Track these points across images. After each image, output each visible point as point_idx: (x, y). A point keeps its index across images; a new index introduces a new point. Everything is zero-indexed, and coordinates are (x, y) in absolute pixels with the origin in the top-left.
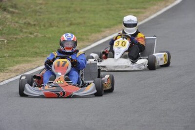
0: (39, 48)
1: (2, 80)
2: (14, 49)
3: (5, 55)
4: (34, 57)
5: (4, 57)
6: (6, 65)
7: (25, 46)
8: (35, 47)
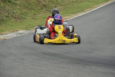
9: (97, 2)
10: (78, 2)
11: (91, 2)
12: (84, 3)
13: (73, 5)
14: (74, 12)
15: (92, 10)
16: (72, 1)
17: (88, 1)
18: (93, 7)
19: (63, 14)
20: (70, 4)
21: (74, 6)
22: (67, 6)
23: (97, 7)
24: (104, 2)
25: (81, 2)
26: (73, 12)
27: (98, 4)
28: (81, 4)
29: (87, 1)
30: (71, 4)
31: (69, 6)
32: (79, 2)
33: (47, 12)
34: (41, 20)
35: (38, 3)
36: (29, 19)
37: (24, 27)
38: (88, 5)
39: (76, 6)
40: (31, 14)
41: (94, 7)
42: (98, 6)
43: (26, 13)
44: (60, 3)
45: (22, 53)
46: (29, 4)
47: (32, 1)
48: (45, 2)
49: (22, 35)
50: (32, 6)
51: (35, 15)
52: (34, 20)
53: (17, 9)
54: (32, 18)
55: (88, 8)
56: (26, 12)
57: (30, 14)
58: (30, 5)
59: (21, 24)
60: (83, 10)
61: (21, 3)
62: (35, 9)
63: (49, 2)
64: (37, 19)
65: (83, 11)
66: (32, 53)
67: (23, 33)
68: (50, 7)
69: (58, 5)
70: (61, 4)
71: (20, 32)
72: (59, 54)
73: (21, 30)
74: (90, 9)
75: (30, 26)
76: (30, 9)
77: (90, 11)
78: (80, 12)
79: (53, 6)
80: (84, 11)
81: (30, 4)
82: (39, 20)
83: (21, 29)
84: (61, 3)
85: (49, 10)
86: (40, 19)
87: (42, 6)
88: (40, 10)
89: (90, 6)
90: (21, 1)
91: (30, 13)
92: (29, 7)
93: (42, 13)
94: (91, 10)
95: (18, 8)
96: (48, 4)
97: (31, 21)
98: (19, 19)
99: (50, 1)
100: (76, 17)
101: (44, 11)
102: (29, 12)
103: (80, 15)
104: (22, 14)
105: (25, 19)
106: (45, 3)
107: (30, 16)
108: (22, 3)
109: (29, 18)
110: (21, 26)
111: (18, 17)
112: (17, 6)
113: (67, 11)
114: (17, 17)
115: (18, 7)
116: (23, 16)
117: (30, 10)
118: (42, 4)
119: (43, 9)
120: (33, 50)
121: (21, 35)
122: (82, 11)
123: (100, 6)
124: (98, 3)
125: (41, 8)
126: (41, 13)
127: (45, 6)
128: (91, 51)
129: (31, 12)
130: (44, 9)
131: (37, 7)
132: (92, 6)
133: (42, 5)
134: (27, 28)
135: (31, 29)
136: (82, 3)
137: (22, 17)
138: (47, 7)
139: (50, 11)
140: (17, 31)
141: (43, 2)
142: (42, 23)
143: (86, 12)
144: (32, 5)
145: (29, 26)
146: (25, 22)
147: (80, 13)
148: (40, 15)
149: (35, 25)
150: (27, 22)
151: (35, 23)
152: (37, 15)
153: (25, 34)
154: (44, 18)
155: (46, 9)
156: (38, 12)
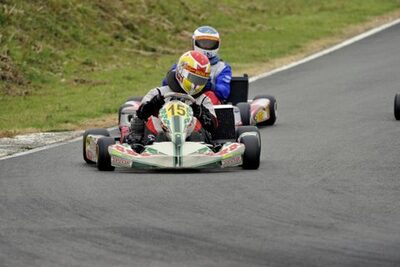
9: (358, 10)
10: (277, 9)
11: (332, 10)
12: (299, 14)
13: (253, 25)
14: (257, 52)
15: (336, 44)
16: (249, 9)
17: (319, 7)
18: (341, 33)
20: (239, 21)
21: (260, 29)
22: (226, 26)
23: (359, 34)
24: (388, 10)
25: (289, 12)
26: (254, 56)
27: (362, 21)
28: (288, 18)
29: (315, 9)
30: (244, 20)
31: (238, 27)
32: (278, 13)
33: (142, 52)
34: (113, 88)
35: (104, 14)
36: (61, 84)
37: (42, 120)
38: (319, 24)
39: (266, 28)
40: (70, 64)
41: (344, 30)
42: (359, 27)
43: (50, 59)
44: (195, 13)
45: (31, 232)
46: (64, 18)
47: (74, 4)
48: (132, 12)
49: (31, 151)
50: (74, 27)
51: (89, 69)
52: (81, 89)
53: (10, 40)
54: (76, 81)
55: (318, 39)
56: (52, 55)
57: (65, 63)
58: (65, 24)
59: (28, 107)
60: (298, 47)
61: (28, 15)
62: (91, 38)
63: (150, 12)
64: (98, 84)
65: (295, 48)
66: (73, 229)
67: (36, 144)
68: (152, 31)
69: (187, 24)
70: (203, 19)
71: (22, 139)
72: (192, 237)
73: (30, 129)
74: (329, 40)
75: (65, 115)
76: (67, 42)
77: (325, 48)
78: (282, 54)
79: (166, 27)
80: (302, 52)
81: (65, 20)
82: (106, 86)
83: (28, 126)
84: (202, 16)
85: (150, 44)
86: (111, 83)
87: (119, 28)
88: (111, 45)
89: (329, 29)
90: (28, 6)
91: (67, 56)
92: (64, 32)
93: (118, 60)
94: (331, 45)
95: (13, 35)
96: (143, 17)
97: (68, 94)
98: (20, 84)
99: (154, 7)
100: (265, 74)
101: (127, 49)
102: (62, 53)
103: (285, 68)
104: (31, 62)
105: (43, 82)
106: (132, 15)
107: (65, 72)
108: (31, 13)
109: (63, 80)
110: (27, 112)
111: (16, 76)
112: (12, 27)
113: (228, 49)
114: (9, 74)
115: (14, 31)
116: (38, 71)
117: (67, 45)
118: (119, 19)
119: (123, 40)
120: (81, 216)
121: (27, 152)
122: (291, 48)
123: (370, 29)
124: (361, 17)
125: (117, 37)
126: (115, 57)
127: (130, 28)
128: (333, 221)
129: (73, 53)
130: (126, 42)
131: (95, 33)
132: (336, 30)
133: (120, 24)
134: (52, 125)
135: (69, 126)
136: (294, 16)
137: (31, 77)
138: (142, 31)
139: (154, 50)
140: (10, 135)
141: (125, 12)
143: (312, 54)
144: (77, 22)
145: (60, 114)
146: (44, 98)
147: (284, 60)
148: (111, 67)
149: (88, 110)
150: (54, 95)
151: (89, 102)
152: (95, 68)
153: (45, 148)
154: (129, 79)
155: (136, 42)
156: (99, 52)
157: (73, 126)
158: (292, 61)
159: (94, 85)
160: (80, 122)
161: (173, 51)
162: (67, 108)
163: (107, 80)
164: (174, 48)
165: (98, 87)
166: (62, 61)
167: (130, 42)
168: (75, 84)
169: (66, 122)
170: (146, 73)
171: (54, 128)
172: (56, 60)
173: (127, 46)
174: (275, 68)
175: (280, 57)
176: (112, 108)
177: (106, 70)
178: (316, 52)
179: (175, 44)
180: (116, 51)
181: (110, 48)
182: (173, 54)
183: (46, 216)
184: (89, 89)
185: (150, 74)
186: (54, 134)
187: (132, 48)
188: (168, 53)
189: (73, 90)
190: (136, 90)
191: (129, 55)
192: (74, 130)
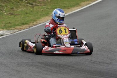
0: (66, 4)
1: (47, 20)
2: (54, 4)
3: (49, 7)
4: (63, 9)
5: (48, 8)
6: (50, 13)
7: (59, 3)
8: (64, 4)
14: (66, 5)
19: (51, 8)
26: (65, 7)
33: (28, 5)
34: (22, 16)
36: (5, 15)
40: (7, 8)
43: (0, 7)
45: (14, 63)
49: (3, 37)
51: (13, 10)
52: (12, 16)
54: (10, 14)
55: (84, 2)
57: (5, 8)
60: (78, 4)
64: (17, 15)
66: (27, 62)
75: (9, 25)
76: (5, 1)
80: (80, 6)
82: (20, 16)
85: (31, 2)
86: (21, 15)
88: (19, 2)
91: (6, 6)
97: (8, 18)
101: (24, 4)
102: (4, 5)
103: (76, 11)
107: (6, 11)
109: (5, 14)
113: (56, 4)
117: (5, 2)
126: (20, 6)
130: (23, 2)
135: (12, 28)
139: (32, 4)
142: (26, 21)
148: (20, 10)
149: (17, 23)
150: (4, 18)
151: (16, 21)
152: (15, 10)
153: (7, 36)
154: (27, 13)
155: (26, 2)
156: (15, 5)
157: (13, 29)
158: (78, 9)
159: (16, 15)
160: (15, 27)
161: (38, 5)
162: (9, 23)
163: (20, 14)
164: (38, 4)
165: (18, 16)
166: (4, 7)
167: (25, 2)
168: (10, 15)
169: (11, 27)
170: (32, 11)
171: (7, 29)
172: (2, 7)
173: (24, 3)
174: (73, 11)
175: (73, 7)
176: (24, 23)
177: (18, 10)
178: (85, 6)
179: (38, 2)
180: (20, 5)
181: (18, 3)
182: (38, 6)
183: (17, 58)
184: (15, 17)
185: (33, 12)
186: (8, 31)
187: (25, 3)
188: (37, 5)
189: (10, 17)
190: (30, 17)
191: (24, 6)
192: (14, 30)
